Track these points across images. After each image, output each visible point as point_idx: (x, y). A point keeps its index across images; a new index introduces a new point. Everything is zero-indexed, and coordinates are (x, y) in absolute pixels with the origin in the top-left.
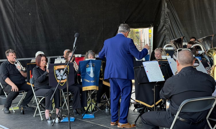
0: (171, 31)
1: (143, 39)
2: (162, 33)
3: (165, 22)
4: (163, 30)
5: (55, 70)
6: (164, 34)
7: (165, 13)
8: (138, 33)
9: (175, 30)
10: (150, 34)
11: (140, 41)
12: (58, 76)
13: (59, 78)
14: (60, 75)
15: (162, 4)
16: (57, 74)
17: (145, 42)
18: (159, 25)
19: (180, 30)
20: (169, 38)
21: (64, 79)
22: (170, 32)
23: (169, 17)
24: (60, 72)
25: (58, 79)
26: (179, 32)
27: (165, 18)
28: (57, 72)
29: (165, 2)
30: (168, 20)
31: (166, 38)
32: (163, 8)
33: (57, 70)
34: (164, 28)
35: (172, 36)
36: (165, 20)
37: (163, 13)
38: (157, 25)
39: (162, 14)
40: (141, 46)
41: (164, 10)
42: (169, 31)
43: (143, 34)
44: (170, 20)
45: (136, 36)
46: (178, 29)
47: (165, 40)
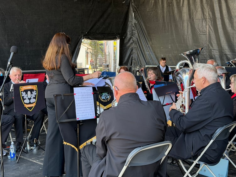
0: (139, 44)
1: (107, 51)
2: (129, 46)
3: (132, 34)
4: (130, 43)
5: (21, 92)
6: (131, 47)
7: (132, 25)
8: (102, 44)
9: (143, 44)
10: (115, 46)
11: (104, 54)
12: (25, 99)
13: (27, 101)
14: (27, 98)
15: (129, 15)
16: (24, 97)
17: (109, 55)
18: (125, 37)
19: (148, 44)
20: (136, 52)
21: (33, 103)
22: (137, 46)
23: (137, 29)
24: (27, 93)
25: (25, 103)
26: (147, 45)
27: (132, 30)
28: (24, 94)
29: (132, 12)
30: (136, 32)
31: (133, 52)
32: (130, 19)
33: (23, 92)
34: (131, 41)
35: (139, 50)
36: (132, 32)
37: (130, 24)
38: (123, 37)
39: (129, 26)
40: (105, 58)
41: (131, 21)
42: (136, 44)
43: (107, 46)
44: (138, 33)
45: (100, 48)
46: (146, 43)
47: (132, 54)
